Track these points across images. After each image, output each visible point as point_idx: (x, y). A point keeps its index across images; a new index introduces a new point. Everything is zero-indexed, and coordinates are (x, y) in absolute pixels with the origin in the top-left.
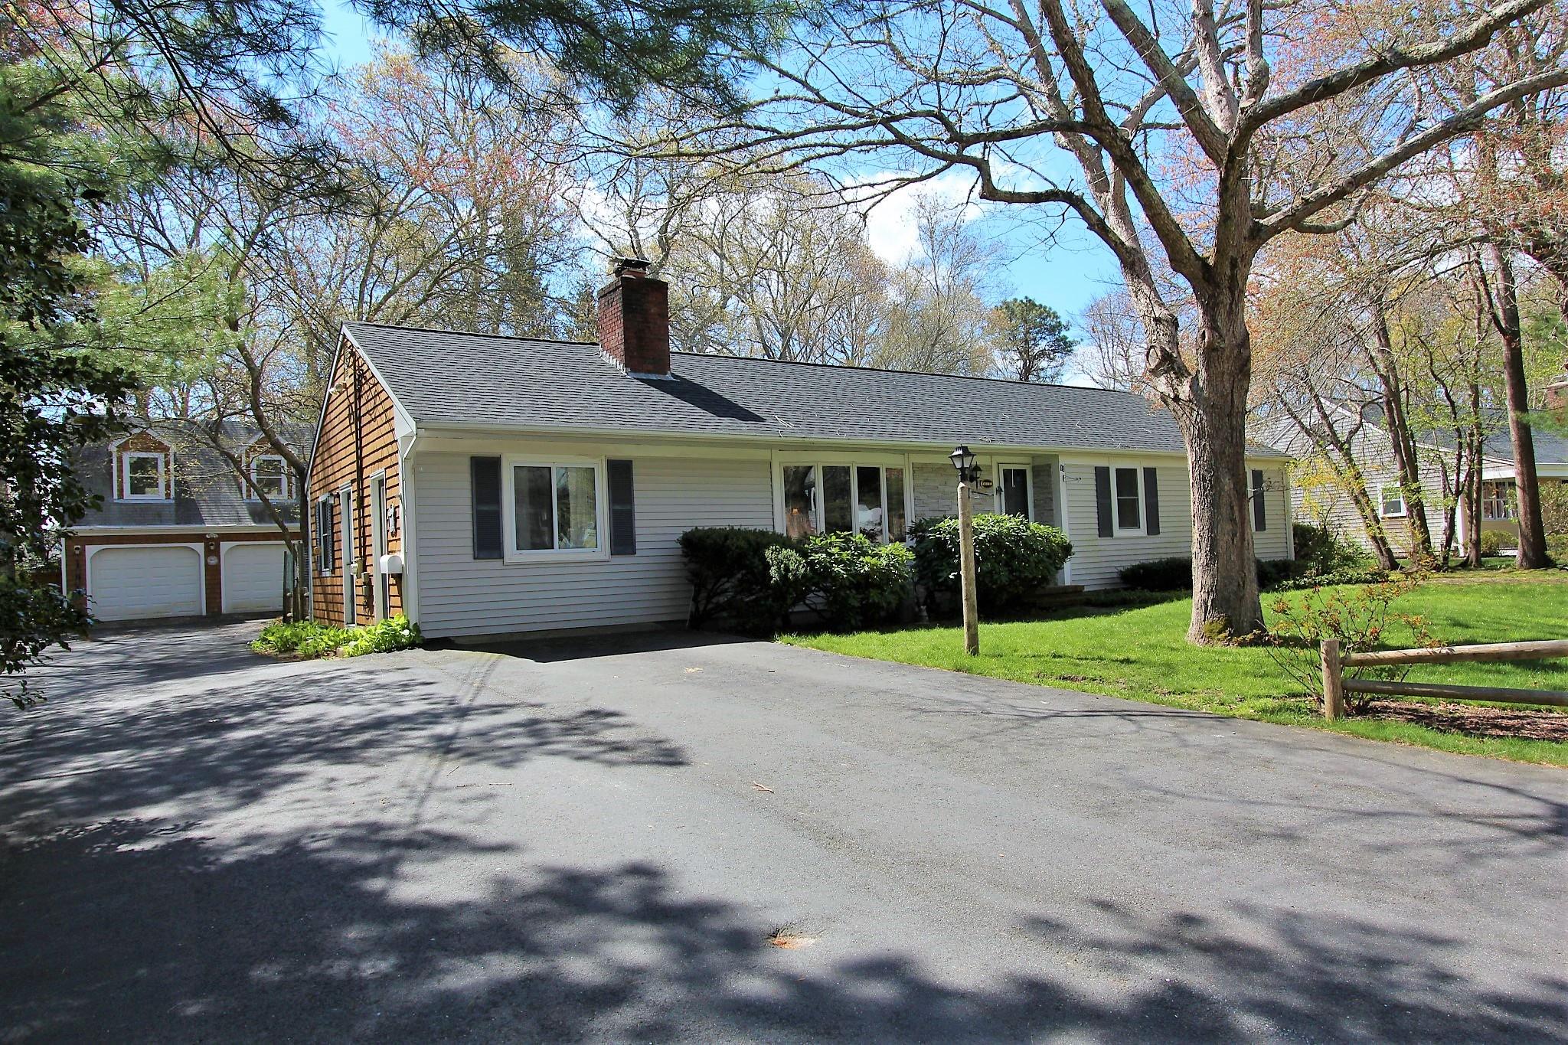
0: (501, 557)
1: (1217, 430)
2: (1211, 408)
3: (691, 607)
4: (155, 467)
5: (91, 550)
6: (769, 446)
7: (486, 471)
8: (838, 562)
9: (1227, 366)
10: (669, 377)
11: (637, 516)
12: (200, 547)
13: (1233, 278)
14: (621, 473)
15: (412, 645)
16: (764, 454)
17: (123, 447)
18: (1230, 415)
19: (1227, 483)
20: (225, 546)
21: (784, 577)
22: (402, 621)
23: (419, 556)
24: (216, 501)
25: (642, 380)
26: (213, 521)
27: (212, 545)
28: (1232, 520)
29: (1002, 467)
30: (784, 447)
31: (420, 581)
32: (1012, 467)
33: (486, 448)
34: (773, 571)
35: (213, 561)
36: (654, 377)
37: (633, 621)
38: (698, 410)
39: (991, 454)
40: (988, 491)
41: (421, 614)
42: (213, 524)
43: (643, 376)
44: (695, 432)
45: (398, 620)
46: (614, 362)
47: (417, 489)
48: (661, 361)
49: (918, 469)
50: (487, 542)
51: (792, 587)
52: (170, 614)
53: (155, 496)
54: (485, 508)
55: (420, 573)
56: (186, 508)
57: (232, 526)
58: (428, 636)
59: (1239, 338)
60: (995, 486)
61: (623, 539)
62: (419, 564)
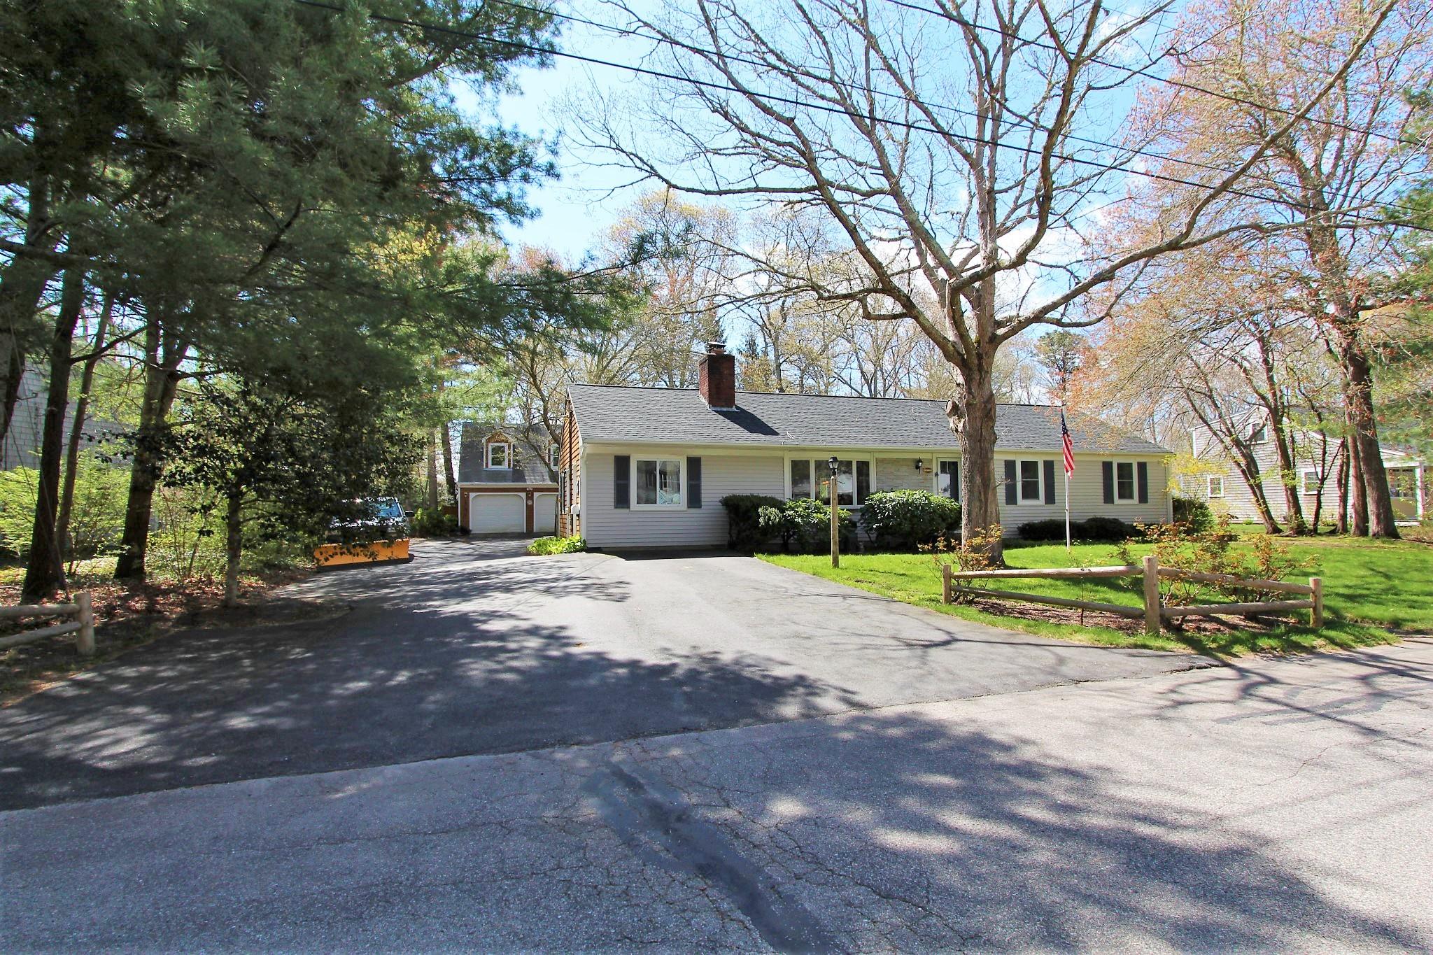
0: (629, 507)
1: (973, 449)
2: (970, 437)
3: (727, 537)
4: (503, 451)
5: (472, 495)
6: (783, 449)
7: (622, 463)
8: (799, 516)
9: (978, 414)
10: (734, 409)
11: (702, 487)
12: (523, 495)
13: (980, 366)
14: (694, 465)
15: (581, 550)
16: (780, 454)
17: (488, 441)
18: (980, 441)
19: (978, 480)
20: (536, 494)
21: (767, 523)
22: (578, 538)
23: (587, 506)
24: (533, 470)
25: (716, 412)
26: (531, 481)
27: (530, 494)
28: (980, 500)
29: (940, 460)
30: (791, 450)
31: (588, 518)
32: (947, 460)
33: (622, 452)
34: (761, 520)
35: (530, 503)
36: (725, 409)
37: (695, 544)
38: (741, 429)
39: (932, 452)
40: (929, 476)
41: (588, 535)
42: (530, 483)
43: (719, 409)
44: (742, 442)
45: (576, 537)
46: (705, 401)
47: (588, 472)
48: (730, 401)
49: (880, 462)
50: (622, 499)
51: (769, 529)
52: (508, 531)
53: (504, 467)
54: (621, 482)
55: (588, 514)
56: (518, 475)
57: (538, 483)
58: (589, 546)
59: (986, 397)
60: (934, 471)
61: (694, 499)
62: (587, 510)
